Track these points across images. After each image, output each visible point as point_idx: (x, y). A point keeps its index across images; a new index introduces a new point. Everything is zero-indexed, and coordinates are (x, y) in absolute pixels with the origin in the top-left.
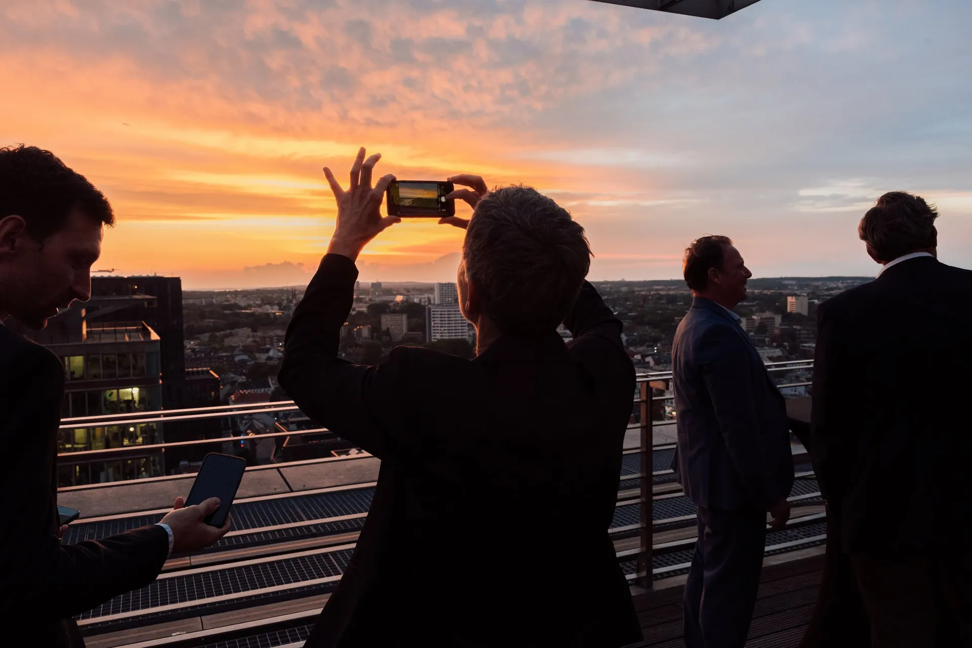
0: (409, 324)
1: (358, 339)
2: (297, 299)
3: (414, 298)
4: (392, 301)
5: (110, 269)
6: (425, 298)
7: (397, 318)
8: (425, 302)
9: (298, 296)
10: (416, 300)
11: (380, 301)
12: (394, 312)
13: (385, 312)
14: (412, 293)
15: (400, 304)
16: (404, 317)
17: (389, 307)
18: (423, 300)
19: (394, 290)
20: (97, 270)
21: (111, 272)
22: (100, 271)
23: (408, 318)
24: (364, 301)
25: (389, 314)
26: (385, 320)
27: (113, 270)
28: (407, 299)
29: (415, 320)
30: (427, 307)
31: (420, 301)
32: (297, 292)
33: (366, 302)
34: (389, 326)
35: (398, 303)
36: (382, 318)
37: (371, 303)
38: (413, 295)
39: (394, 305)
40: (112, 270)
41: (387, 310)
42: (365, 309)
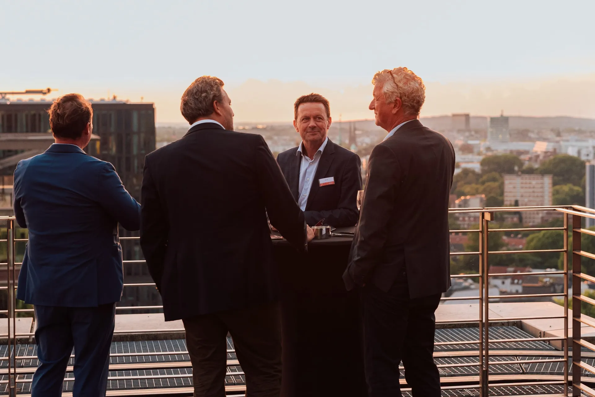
0: (556, 193)
1: (461, 219)
2: (359, 144)
3: (567, 147)
4: (526, 152)
5: (45, 89)
6: (587, 147)
7: (534, 182)
8: (588, 155)
9: (359, 140)
10: (572, 152)
11: (505, 150)
12: (530, 171)
13: (511, 171)
14: (564, 138)
15: (541, 158)
16: (547, 180)
17: (521, 164)
18: (584, 152)
19: (533, 132)
20: (24, 91)
21: (45, 94)
22: (28, 92)
23: (554, 184)
24: (476, 150)
25: (518, 175)
26: (511, 186)
27: (49, 90)
28: (555, 150)
29: (566, 188)
30: (588, 165)
31: (579, 152)
32: (357, 132)
33: (479, 154)
34: (518, 198)
35: (538, 156)
36: (507, 182)
37: (490, 154)
38: (568, 141)
39: (530, 159)
40: (47, 91)
41: (516, 168)
42: (476, 167)
